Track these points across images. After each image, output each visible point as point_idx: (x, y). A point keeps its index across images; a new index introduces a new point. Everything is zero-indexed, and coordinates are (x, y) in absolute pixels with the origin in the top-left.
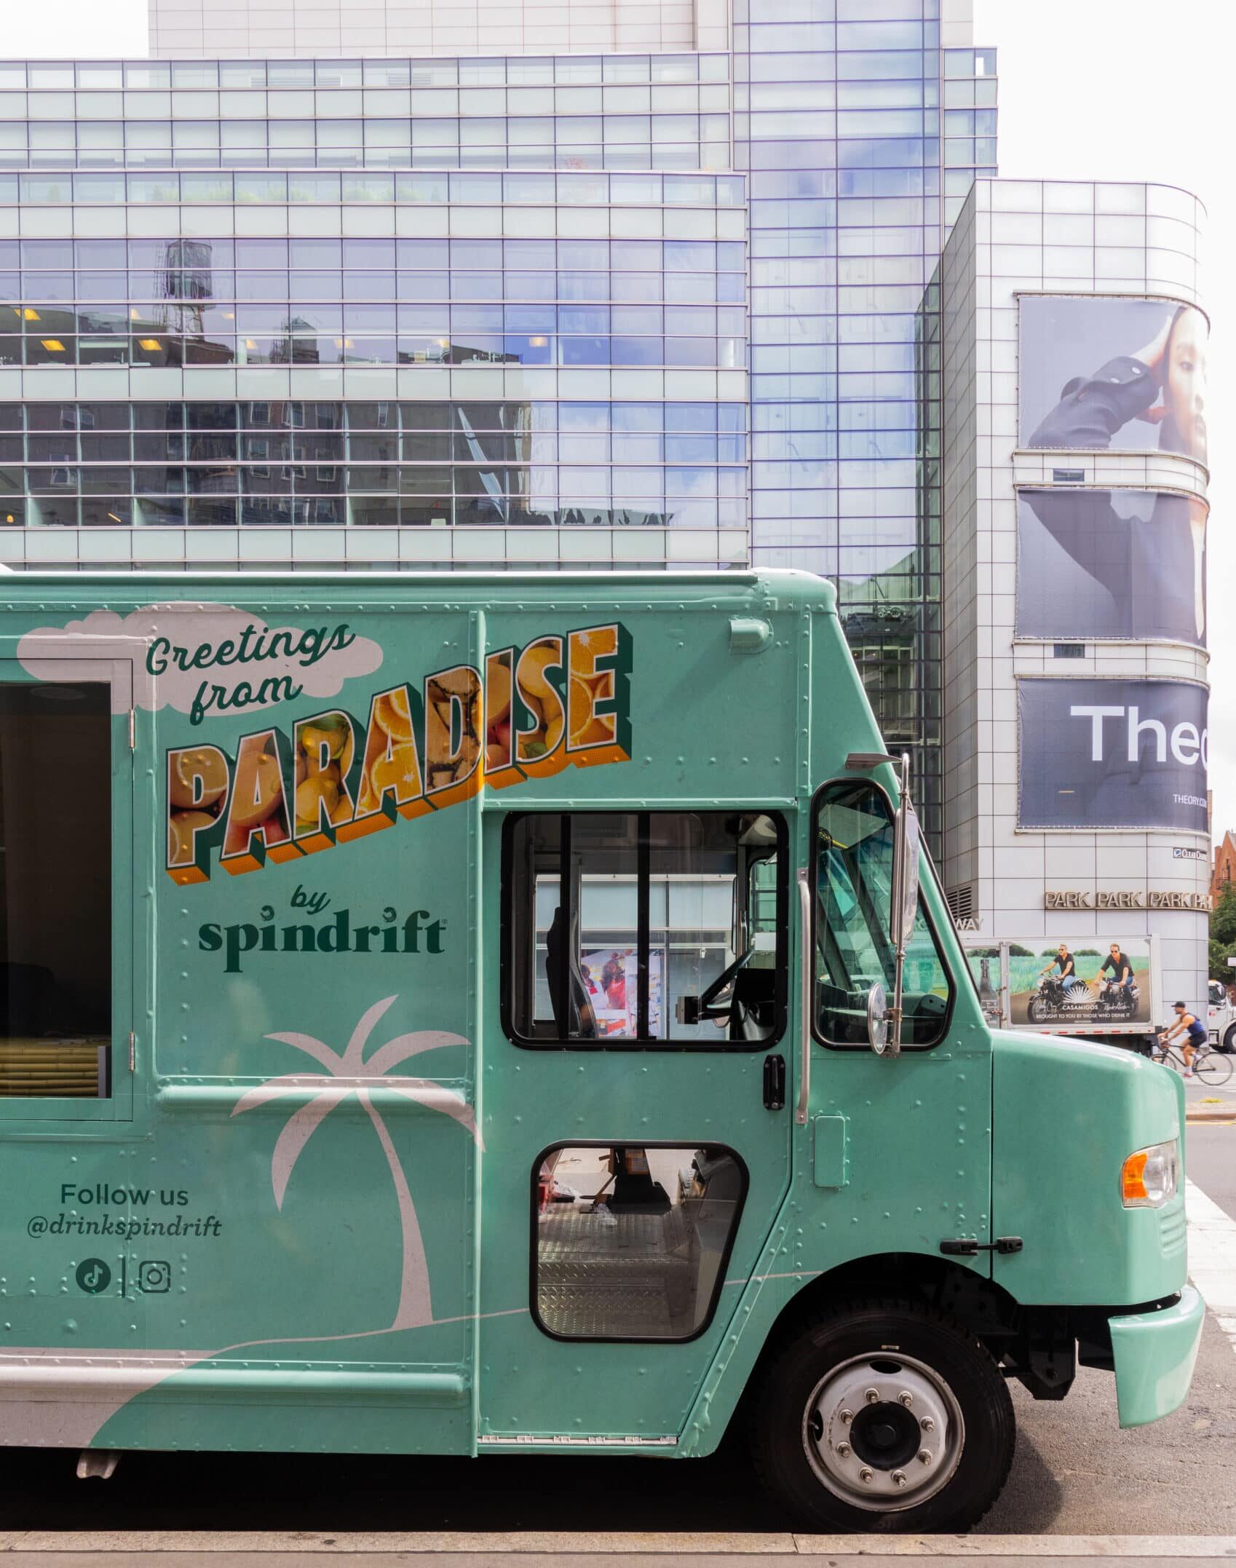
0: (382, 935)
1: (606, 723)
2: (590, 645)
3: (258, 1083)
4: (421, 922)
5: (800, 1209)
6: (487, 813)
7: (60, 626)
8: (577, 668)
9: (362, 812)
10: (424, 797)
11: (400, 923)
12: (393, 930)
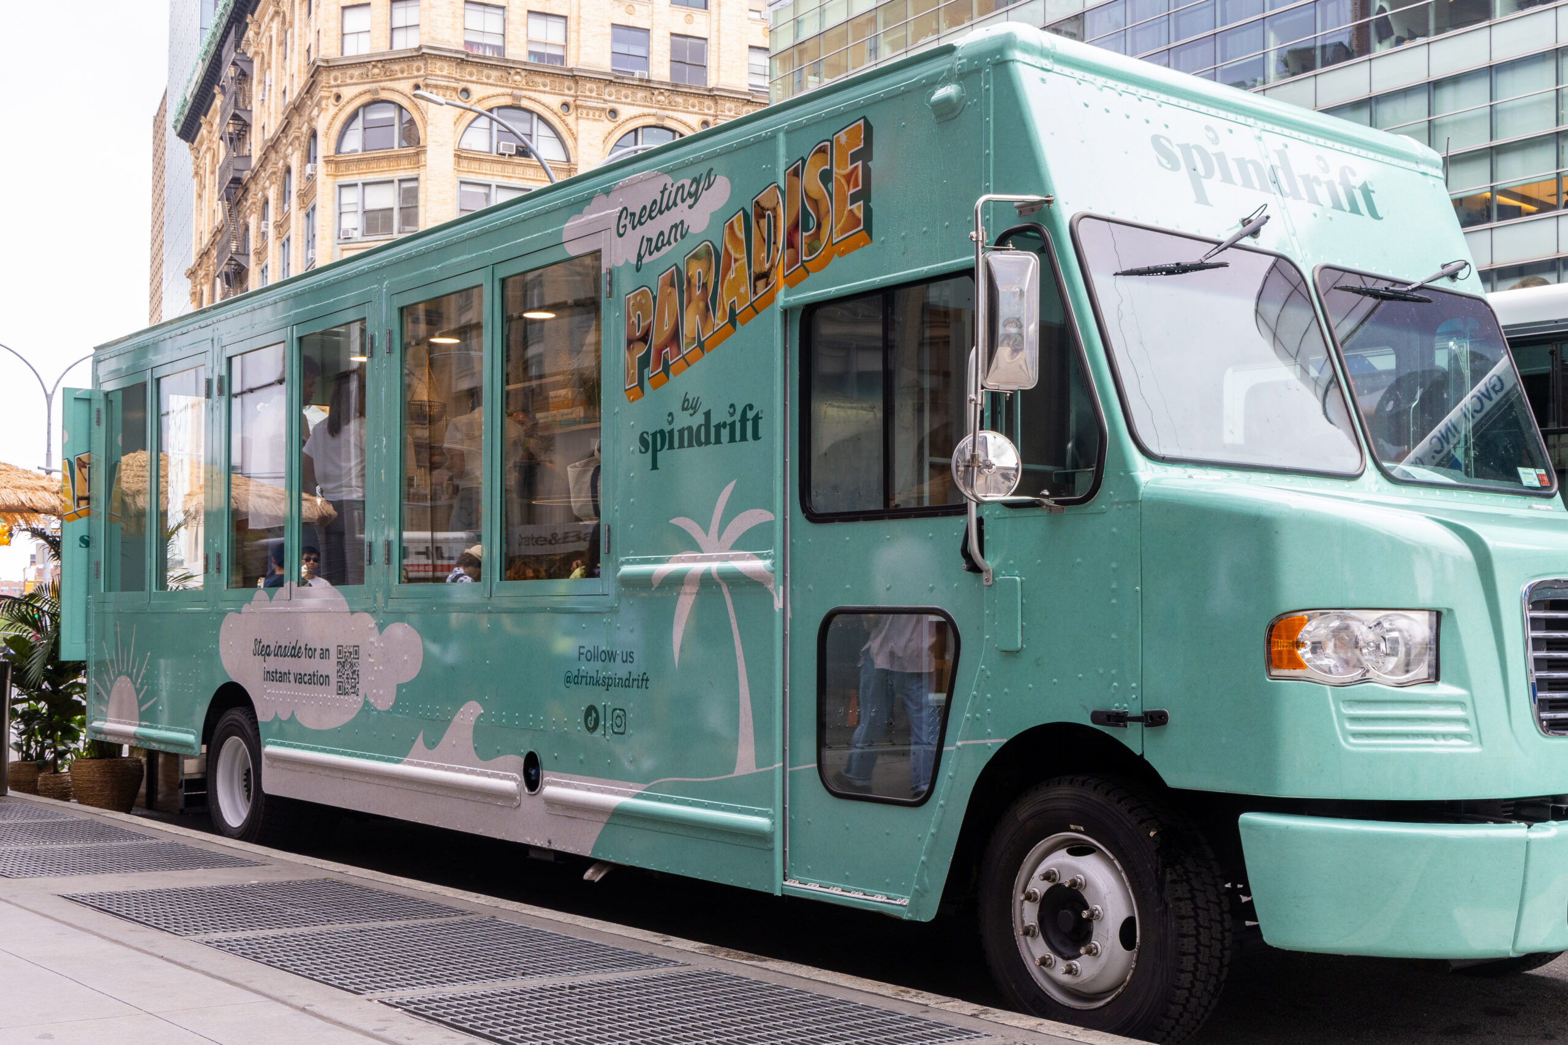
0: (728, 427)
1: (856, 211)
2: (846, 142)
3: (667, 561)
4: (750, 415)
5: (989, 673)
6: (786, 312)
7: (580, 212)
8: (838, 167)
9: (718, 325)
10: (751, 304)
11: (737, 417)
12: (734, 422)
